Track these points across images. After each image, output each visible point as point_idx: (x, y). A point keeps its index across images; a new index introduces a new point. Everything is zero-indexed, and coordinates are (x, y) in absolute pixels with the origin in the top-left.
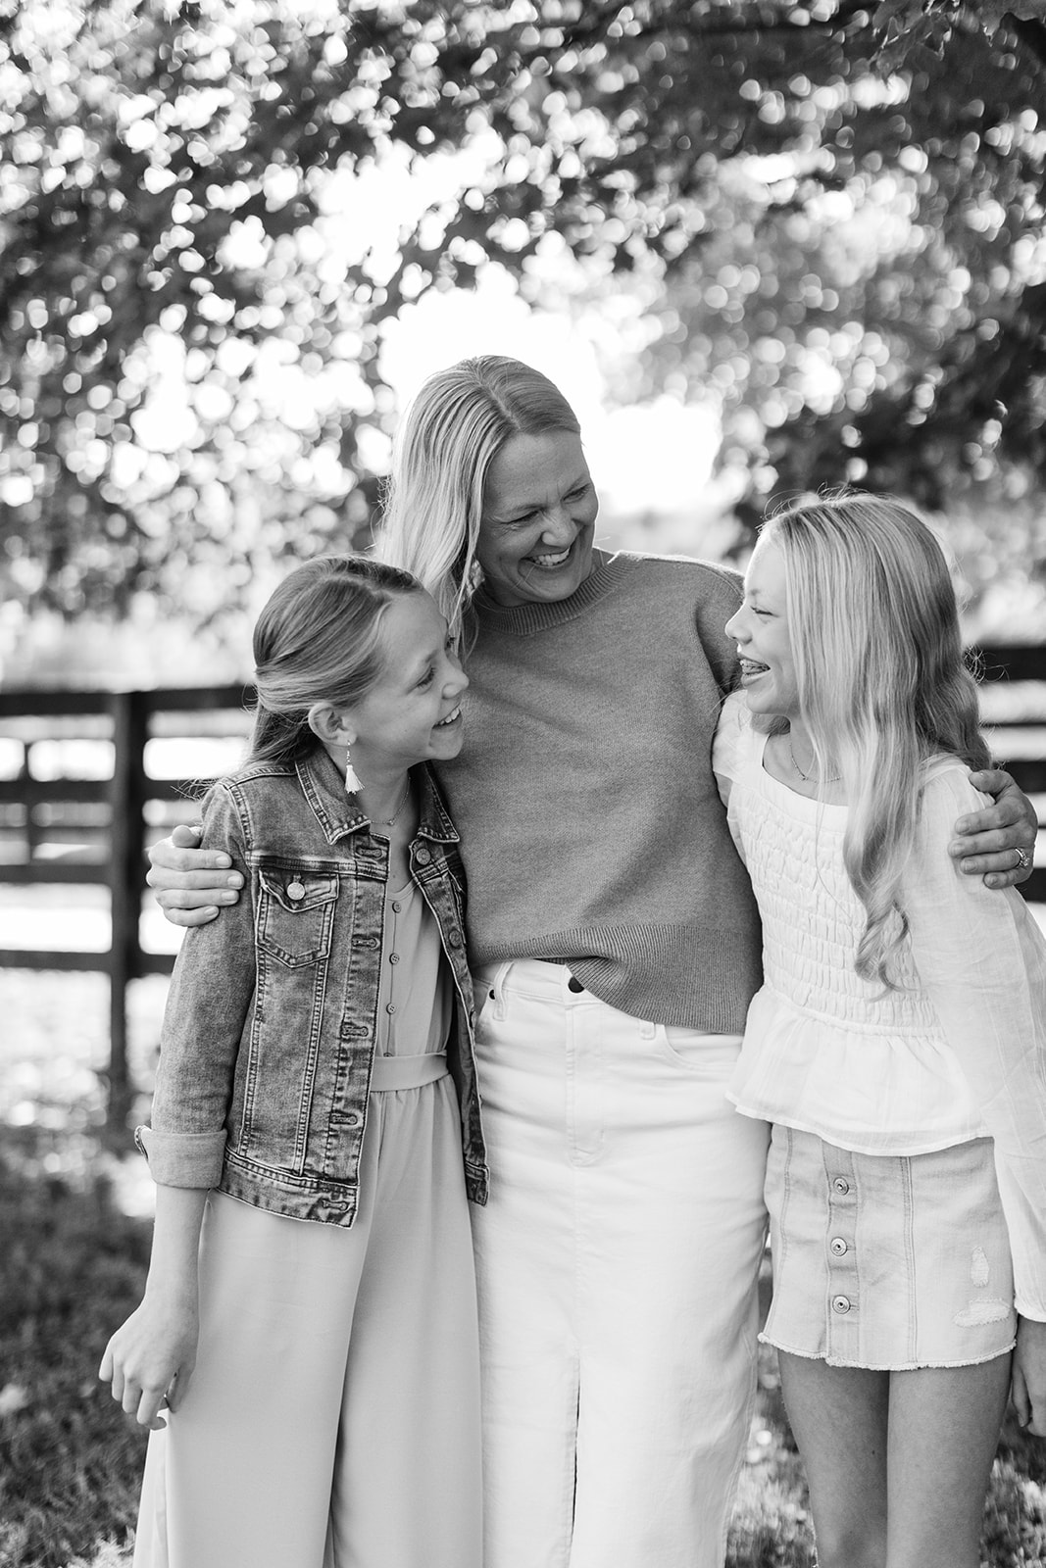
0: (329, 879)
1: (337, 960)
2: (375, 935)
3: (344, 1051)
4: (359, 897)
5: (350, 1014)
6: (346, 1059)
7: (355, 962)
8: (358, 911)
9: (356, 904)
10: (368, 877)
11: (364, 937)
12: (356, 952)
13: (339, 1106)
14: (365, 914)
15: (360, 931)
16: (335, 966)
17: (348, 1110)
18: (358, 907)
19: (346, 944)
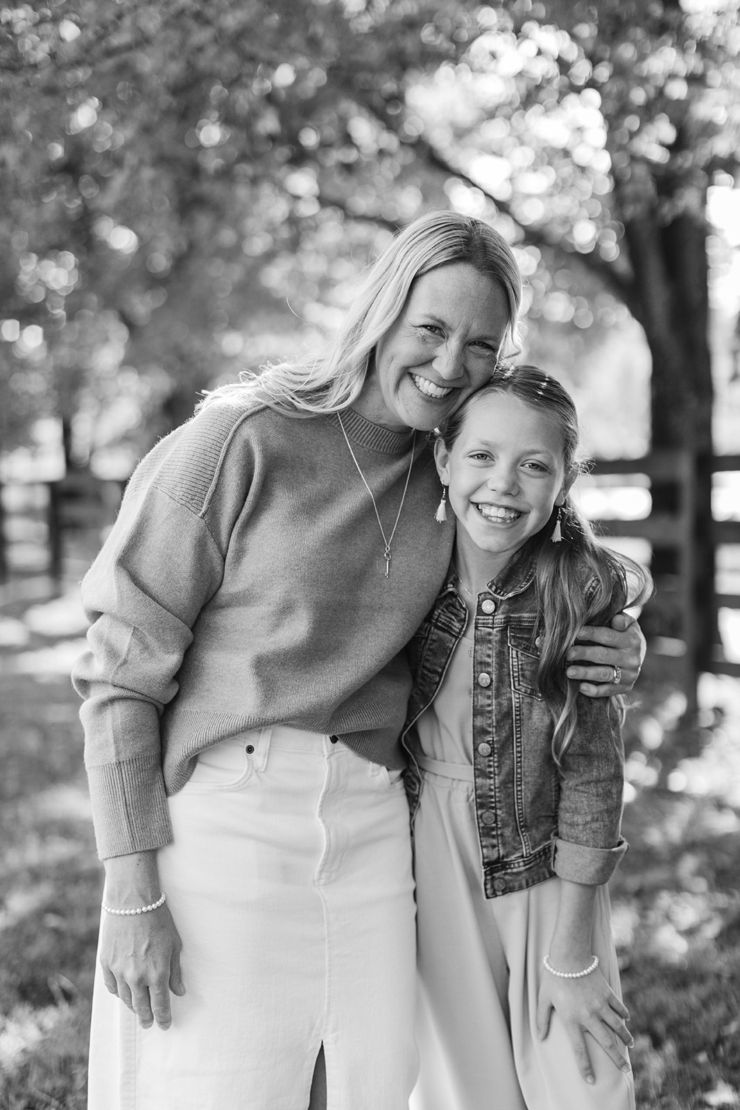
2: (436, 672)
4: (434, 641)
8: (430, 650)
9: (430, 645)
11: (429, 670)
14: (435, 654)
15: (428, 665)
18: (431, 647)
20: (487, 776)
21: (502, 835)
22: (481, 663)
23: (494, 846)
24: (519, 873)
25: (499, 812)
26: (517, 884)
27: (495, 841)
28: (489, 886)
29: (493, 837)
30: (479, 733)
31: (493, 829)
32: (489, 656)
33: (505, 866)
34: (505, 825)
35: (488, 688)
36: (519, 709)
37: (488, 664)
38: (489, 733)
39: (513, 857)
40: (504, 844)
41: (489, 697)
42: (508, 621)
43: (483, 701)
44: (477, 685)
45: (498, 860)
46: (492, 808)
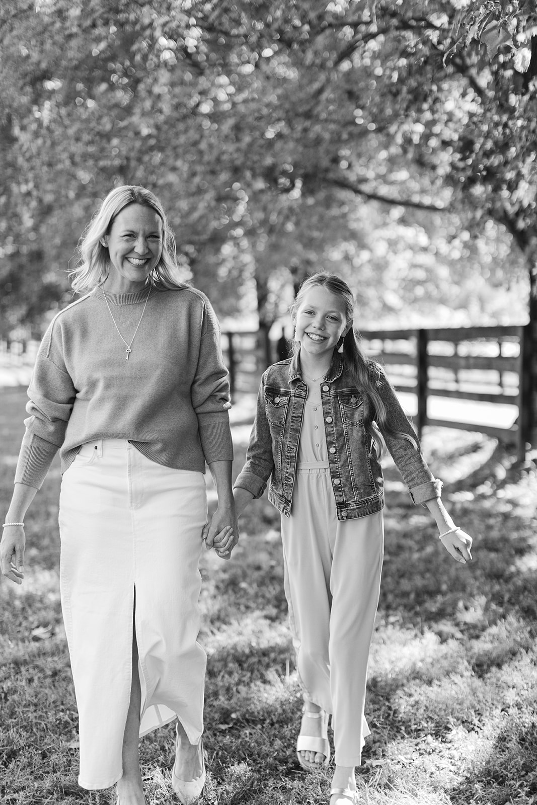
0: (286, 396)
1: (287, 425)
2: (299, 417)
3: (288, 456)
4: (296, 403)
5: (290, 443)
6: (289, 459)
7: (292, 426)
8: (294, 408)
9: (294, 405)
10: (299, 396)
11: (295, 417)
12: (293, 422)
13: (287, 475)
14: (297, 409)
15: (294, 415)
16: (287, 427)
17: (290, 477)
19: (290, 419)
20: (335, 463)
21: (344, 491)
22: (327, 413)
23: (341, 496)
24: (354, 509)
25: (341, 479)
26: (353, 515)
27: (341, 493)
28: (339, 514)
29: (340, 491)
30: (329, 444)
31: (340, 488)
32: (330, 409)
33: (347, 506)
34: (345, 486)
35: (331, 423)
36: (347, 432)
37: (330, 413)
38: (334, 443)
39: (350, 502)
40: (345, 496)
41: (332, 427)
42: (336, 393)
43: (330, 429)
44: (326, 423)
45: (343, 503)
46: (338, 477)
